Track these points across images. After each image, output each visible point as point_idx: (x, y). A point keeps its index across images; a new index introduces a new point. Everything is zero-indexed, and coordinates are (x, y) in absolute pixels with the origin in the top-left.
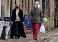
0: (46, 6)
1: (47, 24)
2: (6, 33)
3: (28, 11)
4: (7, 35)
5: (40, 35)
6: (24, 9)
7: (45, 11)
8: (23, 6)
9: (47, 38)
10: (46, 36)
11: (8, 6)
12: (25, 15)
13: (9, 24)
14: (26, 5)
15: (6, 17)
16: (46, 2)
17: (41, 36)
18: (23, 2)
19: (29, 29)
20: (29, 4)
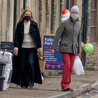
0: (90, 18)
1: (94, 56)
2: (4, 75)
3: (52, 28)
4: (6, 80)
5: (76, 81)
6: (42, 23)
7: (89, 28)
8: (40, 16)
9: (92, 86)
10: (90, 83)
11: (8, 16)
12: (45, 37)
13: (11, 57)
14: (47, 14)
15: (4, 40)
16: (89, 8)
17: (80, 83)
18: (40, 9)
19: (53, 67)
20: (53, 13)
